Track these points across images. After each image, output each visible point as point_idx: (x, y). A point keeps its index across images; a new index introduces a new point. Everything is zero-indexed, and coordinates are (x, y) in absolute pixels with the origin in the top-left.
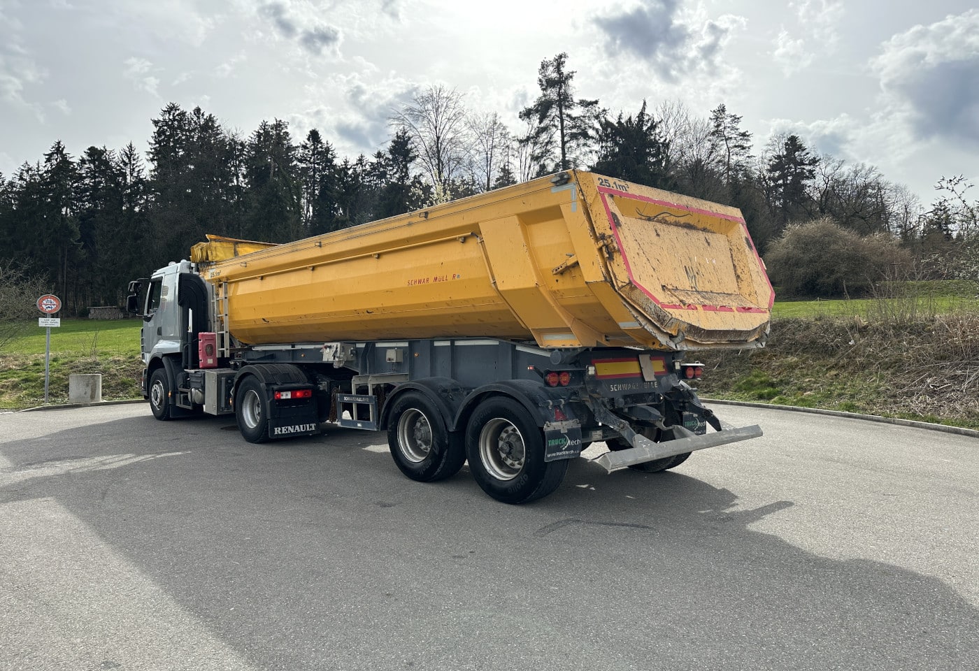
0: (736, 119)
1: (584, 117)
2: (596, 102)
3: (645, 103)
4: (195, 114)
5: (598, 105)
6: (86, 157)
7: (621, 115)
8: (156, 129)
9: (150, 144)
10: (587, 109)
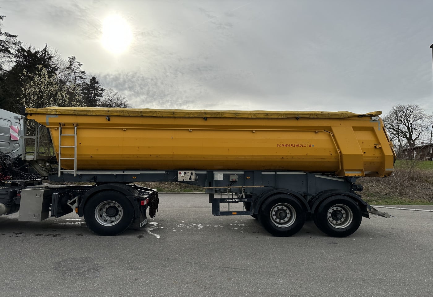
0: (80, 64)
1: (7, 42)
2: (15, 36)
3: (47, 46)
5: (16, 38)
7: (30, 47)
10: (9, 38)
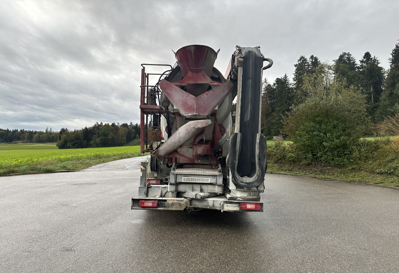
4: (311, 58)
6: (275, 82)
8: (296, 68)
9: (294, 74)
